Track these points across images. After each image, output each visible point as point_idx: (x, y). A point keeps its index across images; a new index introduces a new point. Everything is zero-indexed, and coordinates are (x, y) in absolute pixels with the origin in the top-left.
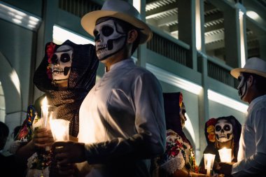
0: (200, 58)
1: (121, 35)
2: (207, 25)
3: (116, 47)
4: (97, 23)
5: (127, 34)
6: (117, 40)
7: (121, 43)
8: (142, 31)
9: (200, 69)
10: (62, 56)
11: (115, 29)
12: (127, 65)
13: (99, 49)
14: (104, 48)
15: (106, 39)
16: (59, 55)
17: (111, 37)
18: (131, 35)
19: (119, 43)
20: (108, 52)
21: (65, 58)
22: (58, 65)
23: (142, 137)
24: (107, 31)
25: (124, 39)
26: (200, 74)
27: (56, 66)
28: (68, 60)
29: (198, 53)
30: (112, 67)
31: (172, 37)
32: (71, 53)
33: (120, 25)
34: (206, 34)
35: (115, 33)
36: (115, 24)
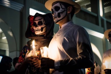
1: (64, 10)
2: (105, 4)
3: (62, 16)
4: (53, 5)
6: (62, 12)
7: (65, 13)
8: (74, 6)
10: (39, 22)
11: (60, 7)
12: (70, 24)
13: (54, 18)
14: (56, 17)
15: (57, 13)
16: (37, 22)
17: (59, 11)
18: (69, 9)
19: (63, 14)
22: (38, 27)
23: (81, 58)
25: (66, 11)
28: (42, 24)
31: (88, 11)
32: (42, 20)
33: (63, 5)
34: (105, 8)
35: (61, 9)
36: (61, 5)
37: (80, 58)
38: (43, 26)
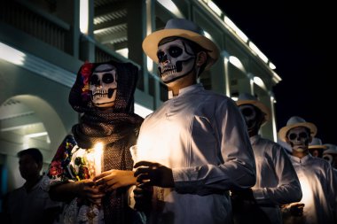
0: (152, 80)
1: (190, 57)
3: (185, 69)
5: (196, 55)
6: (186, 62)
9: (152, 92)
10: (104, 76)
14: (172, 70)
15: (174, 61)
16: (100, 75)
17: (180, 58)
18: (200, 57)
20: (177, 74)
21: (107, 79)
22: (101, 87)
24: (174, 51)
25: (193, 61)
26: (152, 98)
27: (98, 88)
28: (111, 81)
29: (149, 75)
30: (182, 92)
32: (113, 72)
33: (189, 45)
35: (184, 53)
36: (184, 44)
37: (233, 167)
38: (114, 86)
